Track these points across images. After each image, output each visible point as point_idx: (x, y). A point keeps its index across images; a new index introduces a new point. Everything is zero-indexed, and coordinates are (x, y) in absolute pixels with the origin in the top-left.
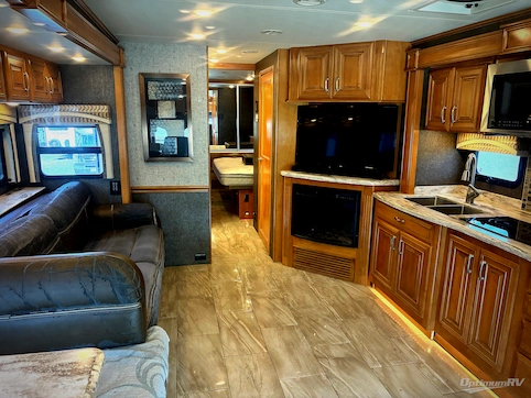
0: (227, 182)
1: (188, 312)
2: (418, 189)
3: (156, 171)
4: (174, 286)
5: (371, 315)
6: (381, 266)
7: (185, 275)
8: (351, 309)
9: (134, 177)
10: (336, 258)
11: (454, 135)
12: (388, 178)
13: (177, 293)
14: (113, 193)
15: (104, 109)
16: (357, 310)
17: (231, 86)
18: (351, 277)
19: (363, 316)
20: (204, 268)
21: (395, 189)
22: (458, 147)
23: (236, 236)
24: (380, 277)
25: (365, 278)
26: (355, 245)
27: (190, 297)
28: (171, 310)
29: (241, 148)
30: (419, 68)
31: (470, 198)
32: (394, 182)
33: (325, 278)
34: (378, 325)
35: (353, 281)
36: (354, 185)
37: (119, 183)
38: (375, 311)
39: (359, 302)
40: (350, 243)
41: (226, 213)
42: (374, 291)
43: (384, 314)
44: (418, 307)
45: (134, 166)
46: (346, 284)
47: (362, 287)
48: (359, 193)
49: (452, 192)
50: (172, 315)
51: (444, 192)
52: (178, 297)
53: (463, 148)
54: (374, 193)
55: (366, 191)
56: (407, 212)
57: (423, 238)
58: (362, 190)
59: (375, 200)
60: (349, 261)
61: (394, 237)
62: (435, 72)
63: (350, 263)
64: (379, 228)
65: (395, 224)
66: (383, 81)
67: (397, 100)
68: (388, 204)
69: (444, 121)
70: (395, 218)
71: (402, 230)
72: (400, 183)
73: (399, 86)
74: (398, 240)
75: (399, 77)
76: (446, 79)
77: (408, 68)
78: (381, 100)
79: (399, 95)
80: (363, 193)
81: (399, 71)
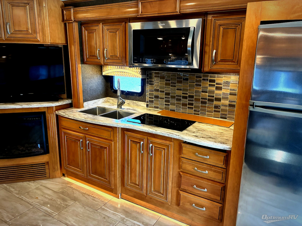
2: (85, 104)
5: (75, 199)
6: (73, 162)
8: (59, 201)
10: (32, 165)
11: (101, 67)
12: (62, 99)
16: (64, 200)
18: (47, 175)
19: (71, 203)
21: (70, 106)
22: (104, 74)
24: (72, 169)
25: (59, 172)
26: (46, 151)
30: (75, 21)
31: (120, 105)
33: (25, 184)
34: (85, 205)
35: (49, 178)
36: (38, 108)
38: (77, 194)
39: (63, 193)
40: (42, 151)
42: (67, 179)
43: (84, 194)
44: (109, 182)
46: (44, 182)
47: (58, 180)
48: (44, 113)
51: (100, 103)
53: (107, 75)
54: (56, 112)
55: (49, 111)
56: (91, 122)
57: (105, 137)
58: (45, 110)
59: (57, 116)
60: (43, 164)
61: (81, 140)
62: (86, 25)
63: (45, 165)
64: (65, 136)
65: (80, 131)
66: (49, 28)
67: (61, 43)
68: (72, 118)
69: (99, 58)
70: (80, 127)
71: (87, 134)
72: (72, 101)
73: (60, 33)
74: (84, 141)
75: (59, 26)
76: (96, 30)
77: (66, 20)
78: (49, 43)
79: (61, 39)
80: (46, 113)
81: (58, 22)
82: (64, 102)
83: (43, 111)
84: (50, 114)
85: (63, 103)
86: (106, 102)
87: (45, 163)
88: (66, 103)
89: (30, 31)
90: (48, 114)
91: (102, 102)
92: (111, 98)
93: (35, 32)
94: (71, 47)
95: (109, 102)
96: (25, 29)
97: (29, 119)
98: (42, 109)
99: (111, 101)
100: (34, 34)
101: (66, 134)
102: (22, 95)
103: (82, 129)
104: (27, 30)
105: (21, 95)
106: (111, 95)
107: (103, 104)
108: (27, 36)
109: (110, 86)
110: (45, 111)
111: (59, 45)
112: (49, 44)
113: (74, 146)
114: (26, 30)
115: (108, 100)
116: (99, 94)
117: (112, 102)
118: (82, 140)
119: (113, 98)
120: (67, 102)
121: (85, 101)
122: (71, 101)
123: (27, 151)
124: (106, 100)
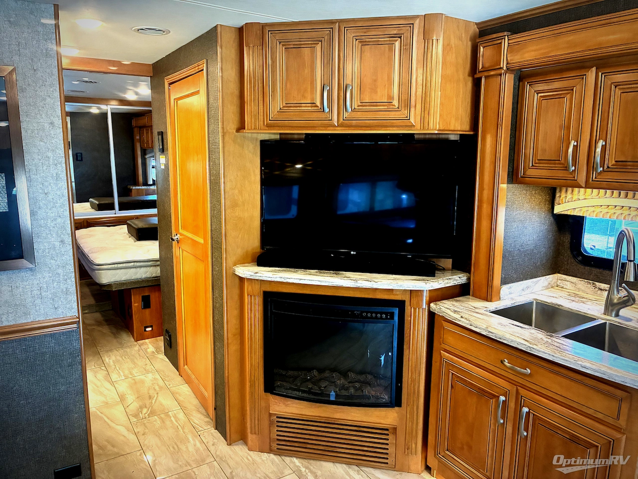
0: (106, 278)
2: (505, 289)
6: (464, 449)
10: (359, 428)
11: (551, 194)
12: (442, 270)
17: (94, 110)
18: (391, 461)
22: (558, 210)
23: (135, 385)
25: (416, 460)
26: (396, 401)
29: (122, 207)
30: (509, 70)
31: (616, 306)
32: (458, 279)
35: (394, 468)
36: (390, 290)
40: (386, 398)
41: (106, 329)
46: (381, 476)
49: (547, 288)
51: (539, 290)
53: (569, 214)
54: (432, 305)
55: (414, 301)
56: (550, 358)
57: (595, 413)
58: (406, 298)
59: (432, 316)
60: (384, 431)
61: (502, 398)
62: (538, 77)
63: (388, 435)
64: (451, 374)
65: (503, 373)
66: (440, 93)
67: (459, 129)
68: (484, 333)
69: (573, 168)
70: (502, 362)
71: (524, 387)
72: (469, 279)
73: (461, 104)
74: (512, 405)
75: (461, 85)
76: (572, 90)
77: (482, 70)
78: (435, 129)
79: (462, 120)
80: (407, 304)
81: (461, 77)
82: (449, 281)
83: (400, 299)
84: (415, 309)
85: (448, 283)
86: (552, 287)
87: (387, 430)
88: (455, 282)
89: (396, 103)
90: (409, 308)
91: (542, 287)
92: (570, 277)
93: (407, 104)
94: (484, 139)
95: (562, 288)
96: (386, 98)
97: (367, 315)
98: (397, 295)
99: (568, 286)
100: (403, 109)
101: (454, 369)
102: (355, 253)
103: (510, 368)
104: (390, 101)
105: (352, 253)
106: (568, 267)
107: (547, 292)
108: (389, 115)
109: (571, 243)
110: (404, 299)
111: (449, 136)
112: (436, 132)
113: (476, 408)
114: (386, 101)
115: (559, 281)
116: (539, 263)
117: (572, 288)
118: (504, 399)
119: (576, 279)
120: (457, 280)
121: (505, 281)
122: (465, 278)
123: (352, 391)
124: (554, 281)
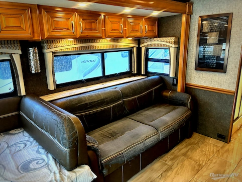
1: (179, 166)
3: (201, 76)
4: (190, 147)
7: (203, 143)
9: (188, 78)
13: (187, 152)
14: (173, 84)
15: (172, 39)
20: (220, 144)
27: (191, 158)
28: (172, 159)
37: (177, 80)
45: (189, 71)
50: (170, 163)
52: (185, 154)
